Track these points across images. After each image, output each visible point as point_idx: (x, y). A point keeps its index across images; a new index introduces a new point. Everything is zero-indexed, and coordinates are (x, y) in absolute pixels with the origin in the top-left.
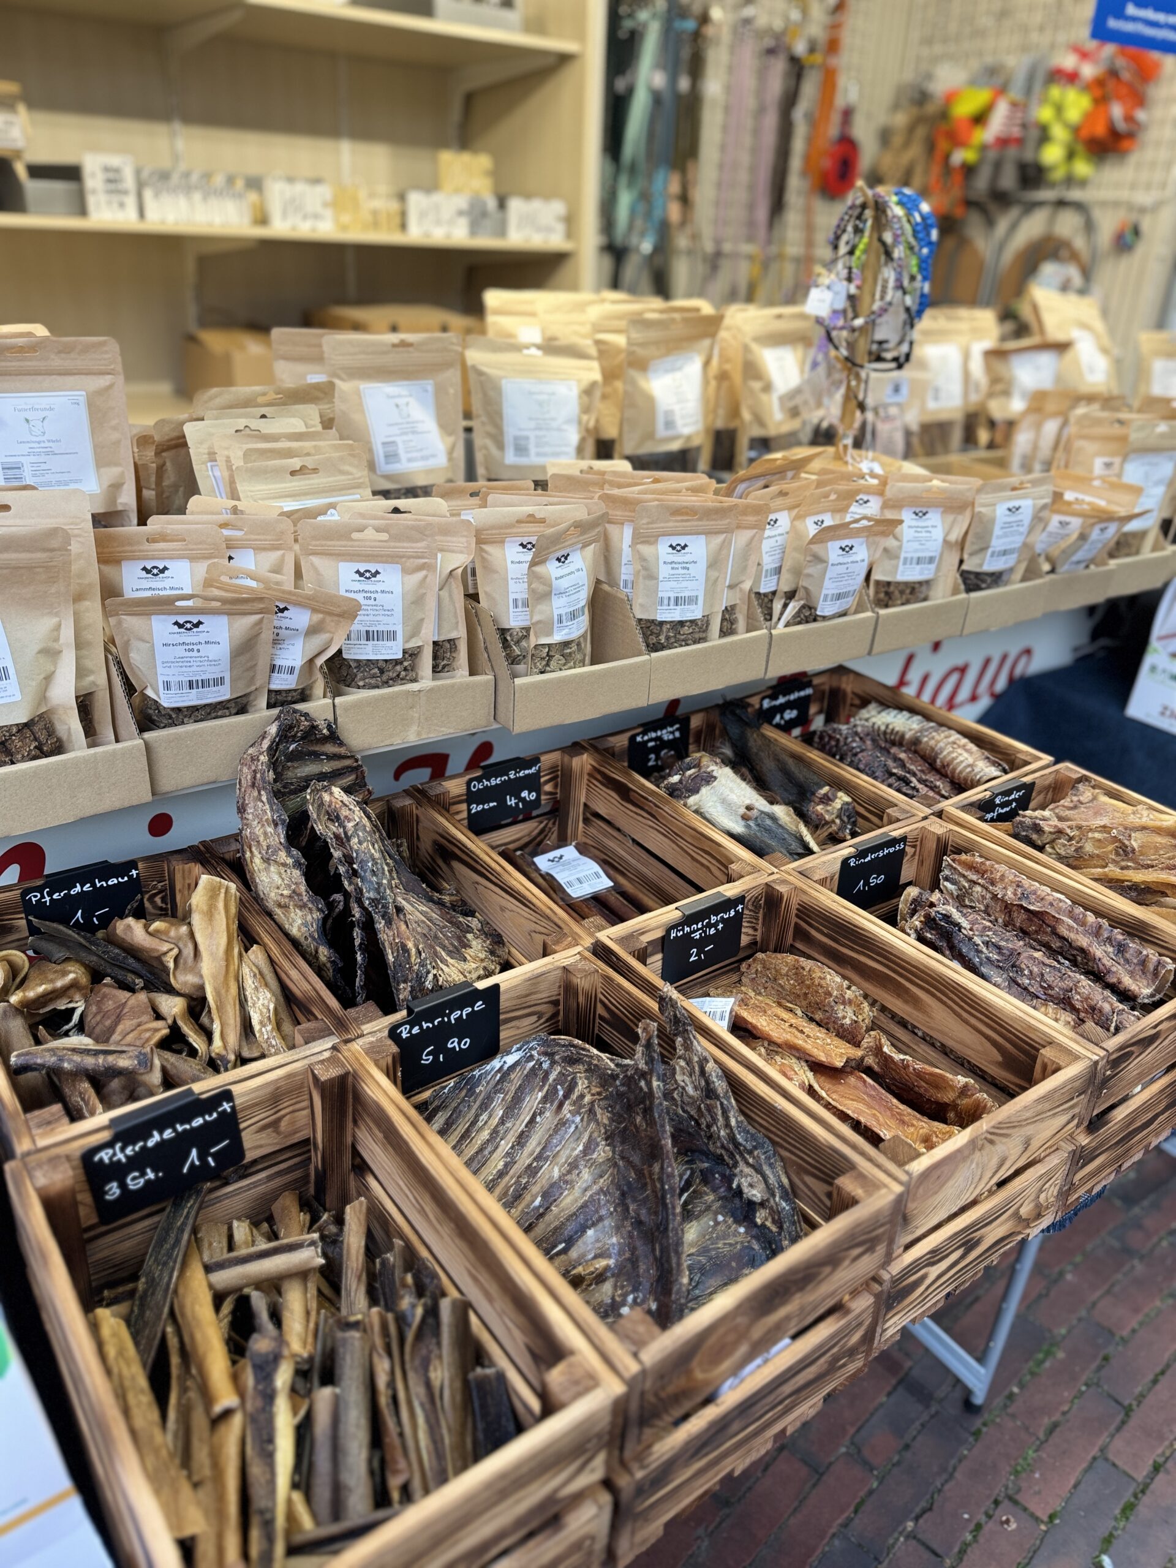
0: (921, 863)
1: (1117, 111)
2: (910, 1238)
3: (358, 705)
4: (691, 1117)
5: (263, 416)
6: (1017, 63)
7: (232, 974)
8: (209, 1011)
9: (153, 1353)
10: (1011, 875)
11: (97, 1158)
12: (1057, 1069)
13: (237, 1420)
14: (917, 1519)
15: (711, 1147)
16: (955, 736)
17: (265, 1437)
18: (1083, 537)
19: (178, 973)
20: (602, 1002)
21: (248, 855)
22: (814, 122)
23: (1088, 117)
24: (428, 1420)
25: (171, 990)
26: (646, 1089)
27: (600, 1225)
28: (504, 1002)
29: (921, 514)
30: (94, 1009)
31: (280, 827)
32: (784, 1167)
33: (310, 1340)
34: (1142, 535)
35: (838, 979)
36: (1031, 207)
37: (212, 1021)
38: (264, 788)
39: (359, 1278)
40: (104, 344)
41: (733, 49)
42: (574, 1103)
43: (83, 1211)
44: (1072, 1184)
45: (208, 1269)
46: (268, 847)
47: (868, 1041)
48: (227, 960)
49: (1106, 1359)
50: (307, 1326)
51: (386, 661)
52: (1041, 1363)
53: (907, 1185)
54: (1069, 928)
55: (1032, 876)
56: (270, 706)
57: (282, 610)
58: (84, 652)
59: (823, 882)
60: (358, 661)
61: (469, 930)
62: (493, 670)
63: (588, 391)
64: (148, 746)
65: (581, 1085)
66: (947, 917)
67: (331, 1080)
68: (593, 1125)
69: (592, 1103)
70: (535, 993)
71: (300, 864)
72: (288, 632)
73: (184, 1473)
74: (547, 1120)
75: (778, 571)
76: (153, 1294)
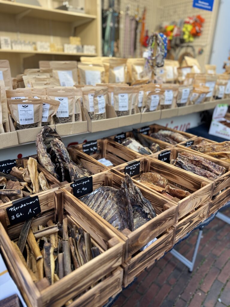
0: (174, 156)
1: (197, 28)
2: (179, 218)
3: (60, 126)
4: (133, 199)
5: (38, 75)
6: (178, 21)
7: (36, 177)
8: (32, 185)
9: (23, 250)
10: (192, 155)
11: (10, 210)
12: (206, 185)
13: (42, 260)
14: (181, 294)
15: (138, 204)
16: (178, 134)
17: (48, 263)
18: (199, 96)
19: (25, 178)
20: (113, 181)
21: (39, 155)
22: (141, 33)
23: (192, 30)
24: (83, 258)
25: (24, 181)
26: (124, 192)
27: (116, 220)
28: (94, 180)
29: (168, 91)
30: (8, 185)
31: (45, 149)
32: (153, 206)
33: (57, 245)
34: (209, 98)
35: (160, 176)
36: (182, 47)
37: (33, 186)
38: (42, 141)
39: (67, 233)
40: (5, 61)
41: (125, 19)
42: (109, 198)
43: (7, 222)
44: (210, 211)
45: (34, 234)
46: (43, 153)
47: (166, 187)
48: (35, 174)
49: (215, 261)
50: (56, 242)
51: (65, 117)
52: (203, 262)
53: (179, 205)
54: (204, 163)
55: (196, 155)
56: (42, 126)
57: (44, 104)
58: (4, 114)
59: (155, 158)
60: (60, 118)
61: (85, 171)
62: (87, 120)
63: (102, 73)
64: (18, 133)
65: (110, 194)
66: (180, 162)
67: (59, 194)
68: (113, 201)
69: (113, 197)
70: (99, 179)
71: (50, 157)
72: (45, 109)
73: (31, 270)
74: (104, 202)
75: (142, 102)
76: (22, 239)
